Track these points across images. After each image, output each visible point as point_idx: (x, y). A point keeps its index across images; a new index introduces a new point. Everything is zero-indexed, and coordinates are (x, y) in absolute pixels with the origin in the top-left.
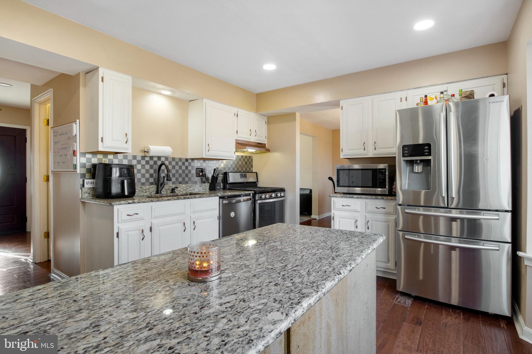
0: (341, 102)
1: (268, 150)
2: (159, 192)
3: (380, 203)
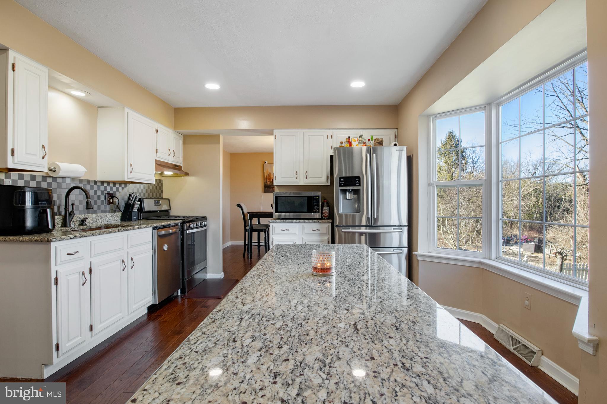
0: (275, 131)
1: (187, 174)
2: (68, 225)
3: (315, 225)
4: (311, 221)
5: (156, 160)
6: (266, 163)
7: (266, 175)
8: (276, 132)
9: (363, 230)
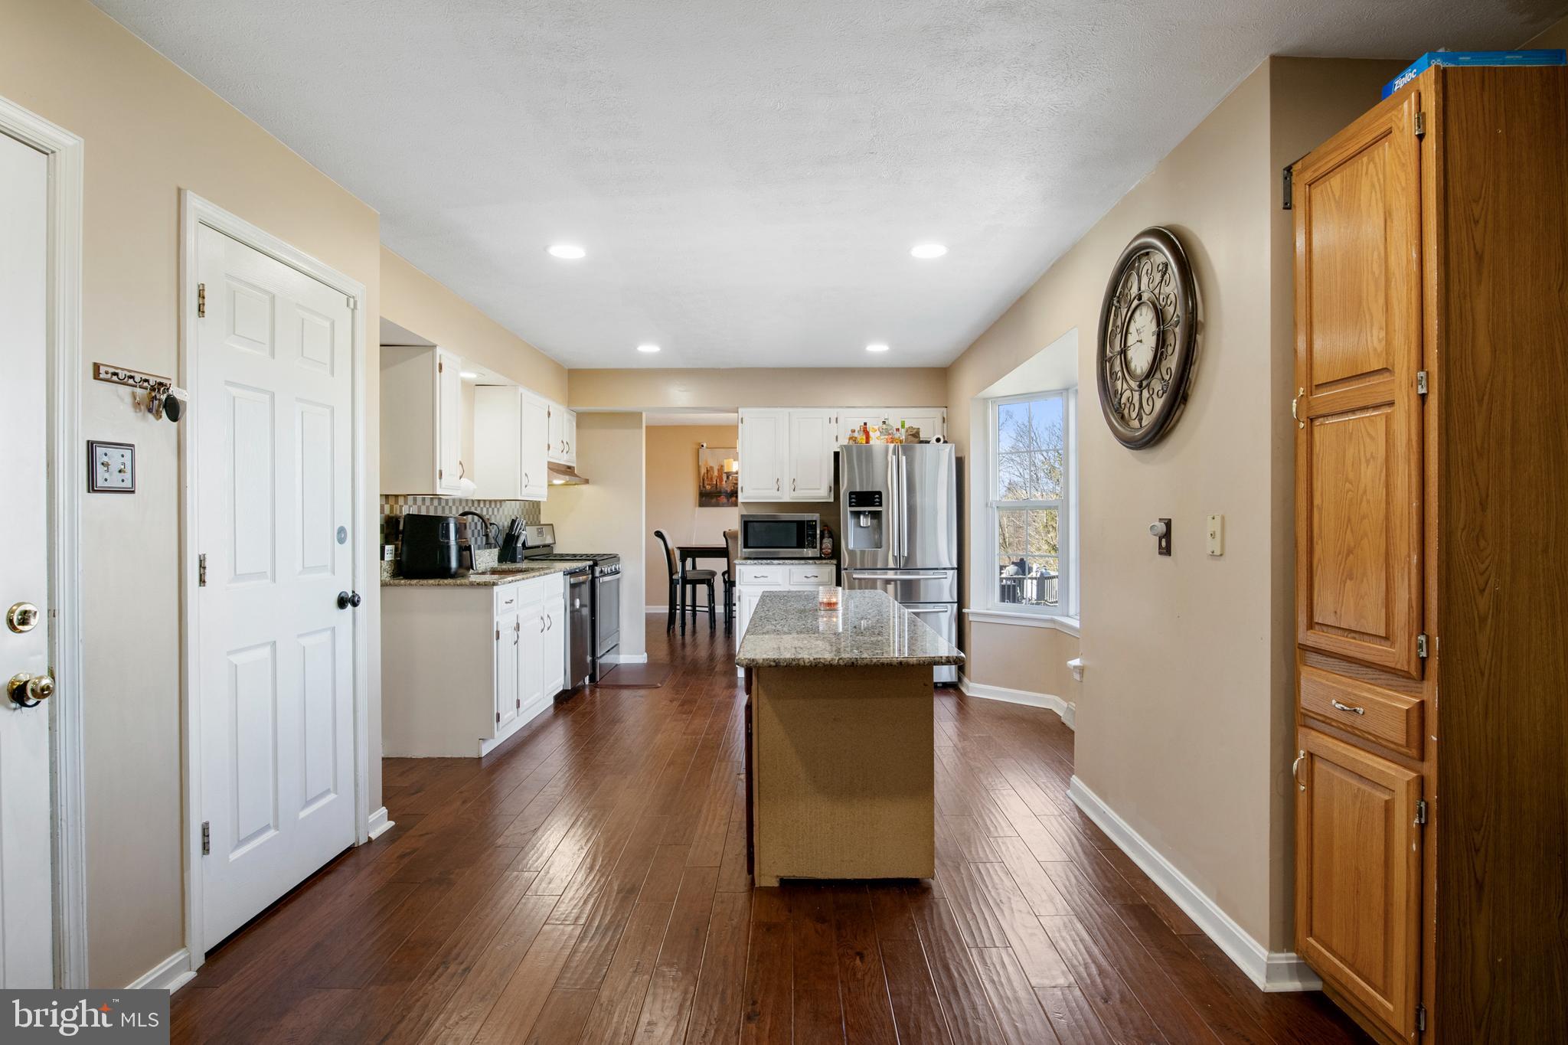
0: (740, 410)
1: (587, 482)
3: (810, 569)
4: (803, 562)
5: (549, 462)
6: (703, 446)
7: (703, 471)
8: (742, 413)
9: (891, 575)
